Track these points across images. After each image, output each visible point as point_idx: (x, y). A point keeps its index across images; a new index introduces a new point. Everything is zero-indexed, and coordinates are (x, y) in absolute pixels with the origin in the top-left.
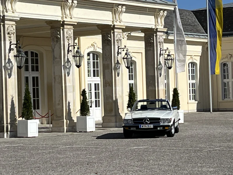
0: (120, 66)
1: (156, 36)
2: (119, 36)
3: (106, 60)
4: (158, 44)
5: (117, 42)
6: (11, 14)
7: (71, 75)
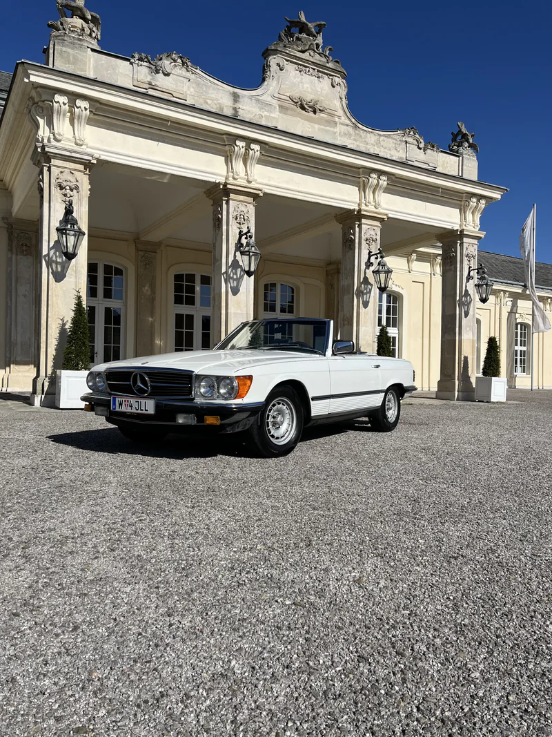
0: (370, 290)
1: (462, 244)
2: (373, 233)
3: (346, 278)
4: (465, 259)
5: (369, 243)
6: (72, 146)
7: (243, 293)
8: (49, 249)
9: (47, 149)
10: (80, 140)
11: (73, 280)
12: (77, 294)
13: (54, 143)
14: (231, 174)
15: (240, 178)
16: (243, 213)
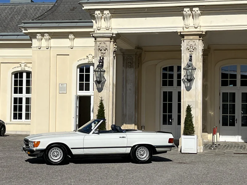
6: (105, 31)
7: (193, 89)
16: (192, 46)
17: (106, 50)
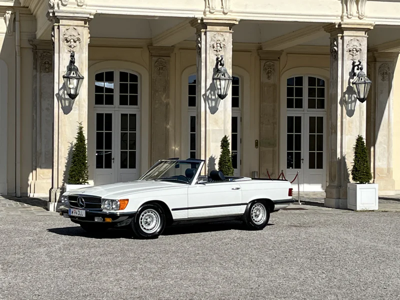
5: (352, 53)
6: (75, 8)
7: (221, 111)
8: (59, 90)
9: (56, 14)
10: (81, 2)
11: (77, 112)
12: (79, 125)
13: (62, 8)
14: (207, 9)
15: (217, 11)
16: (219, 42)
17: (78, 42)
